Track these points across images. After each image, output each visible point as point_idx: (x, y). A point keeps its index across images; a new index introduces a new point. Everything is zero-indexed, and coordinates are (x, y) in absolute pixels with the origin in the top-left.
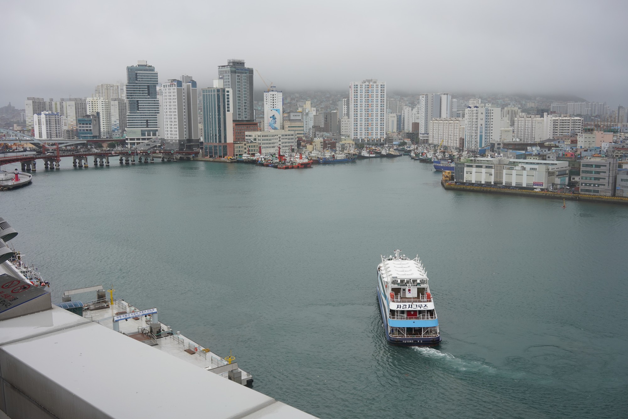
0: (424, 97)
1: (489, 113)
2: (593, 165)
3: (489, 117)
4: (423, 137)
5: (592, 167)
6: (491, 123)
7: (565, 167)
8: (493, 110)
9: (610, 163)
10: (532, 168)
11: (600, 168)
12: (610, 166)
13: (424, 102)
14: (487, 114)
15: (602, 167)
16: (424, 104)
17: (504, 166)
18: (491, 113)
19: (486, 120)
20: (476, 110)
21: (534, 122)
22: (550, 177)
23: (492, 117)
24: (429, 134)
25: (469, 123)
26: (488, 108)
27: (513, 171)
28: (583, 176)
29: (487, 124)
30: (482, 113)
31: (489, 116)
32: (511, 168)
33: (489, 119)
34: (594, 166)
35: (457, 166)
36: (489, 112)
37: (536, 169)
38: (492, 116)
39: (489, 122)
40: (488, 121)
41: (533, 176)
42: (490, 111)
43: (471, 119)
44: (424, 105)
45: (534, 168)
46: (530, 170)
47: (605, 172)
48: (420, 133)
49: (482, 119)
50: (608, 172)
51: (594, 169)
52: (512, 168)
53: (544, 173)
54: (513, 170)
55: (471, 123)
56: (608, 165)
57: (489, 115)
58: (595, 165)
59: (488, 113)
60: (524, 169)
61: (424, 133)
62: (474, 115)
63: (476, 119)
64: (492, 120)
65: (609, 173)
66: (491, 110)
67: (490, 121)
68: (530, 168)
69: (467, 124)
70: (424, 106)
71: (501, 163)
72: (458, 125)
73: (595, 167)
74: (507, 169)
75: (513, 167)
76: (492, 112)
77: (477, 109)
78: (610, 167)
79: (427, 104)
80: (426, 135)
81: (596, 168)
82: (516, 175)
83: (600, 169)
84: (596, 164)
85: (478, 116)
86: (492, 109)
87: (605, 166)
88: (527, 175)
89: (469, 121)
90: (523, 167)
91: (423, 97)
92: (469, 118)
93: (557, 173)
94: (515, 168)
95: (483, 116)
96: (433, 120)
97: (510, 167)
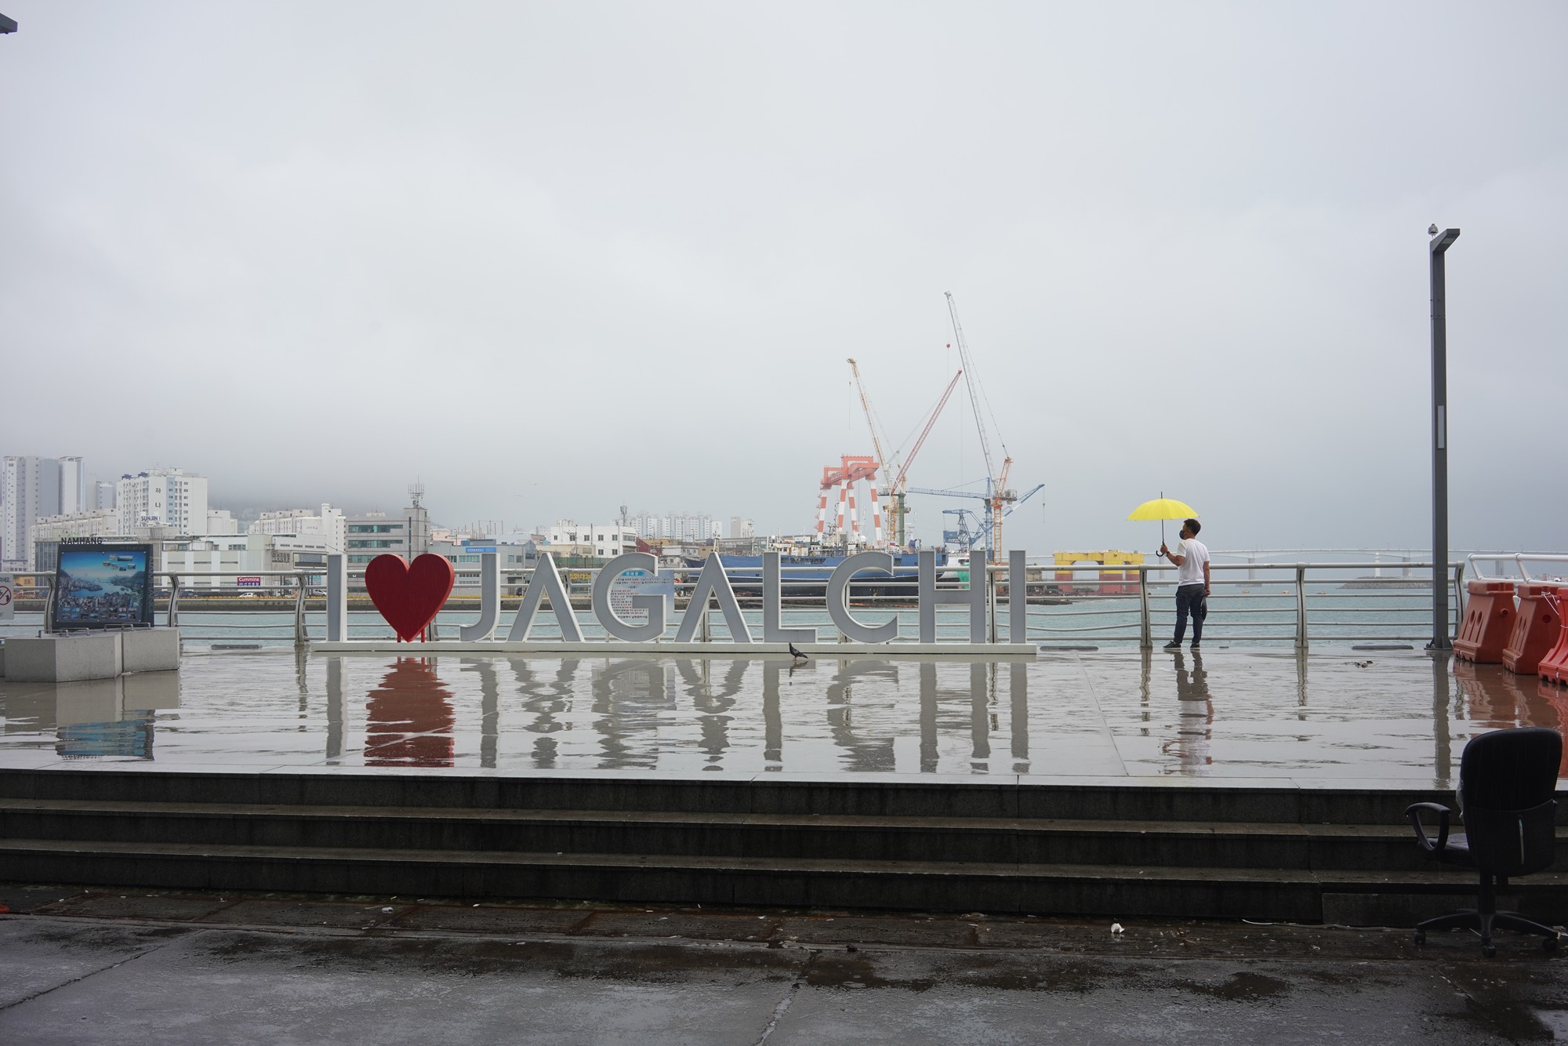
0: (15, 465)
1: (176, 489)
2: (372, 526)
3: (178, 501)
4: (12, 569)
5: (372, 531)
6: (184, 515)
7: (317, 547)
8: (186, 483)
9: (410, 518)
10: (235, 546)
11: (389, 532)
12: (410, 527)
13: (15, 477)
14: (171, 493)
15: (392, 530)
16: (14, 483)
17: (164, 542)
18: (183, 491)
19: (171, 508)
20: (144, 482)
21: (298, 525)
22: (278, 563)
23: (184, 501)
24: (29, 561)
25: (128, 517)
26: (174, 478)
27: (187, 553)
28: (353, 554)
29: (174, 519)
30: (158, 491)
31: (178, 498)
32: (181, 548)
33: (178, 505)
34: (375, 529)
35: (41, 550)
36: (178, 487)
37: (244, 546)
38: (185, 498)
39: (178, 513)
40: (176, 511)
41: (237, 563)
42: (178, 484)
43: (132, 506)
44: (15, 486)
45: (239, 546)
46: (230, 549)
47: (400, 542)
48: (4, 561)
49: (158, 505)
50: (406, 540)
51: (376, 536)
52: (184, 548)
53: (263, 553)
54: (186, 550)
55: (132, 515)
56: (406, 525)
57: (178, 494)
58: (378, 526)
59: (174, 490)
60: (216, 547)
61: (15, 559)
62: (139, 494)
63: (144, 504)
64: (184, 508)
65: (410, 542)
66: (181, 483)
67: (181, 511)
68: (230, 546)
69: (122, 520)
70: (14, 489)
71: (157, 536)
72: (101, 528)
73: (378, 531)
74: (171, 550)
75: (185, 544)
76: (184, 487)
77: (147, 479)
78: (412, 529)
79: (24, 484)
80: (19, 565)
81: (379, 534)
82: (195, 563)
83: (389, 534)
84: (381, 524)
85: (147, 496)
86: (184, 480)
87: (400, 527)
88: (221, 562)
89: (126, 511)
90: (212, 542)
91: (12, 465)
92: (126, 504)
93: (297, 558)
94: (191, 545)
95: (163, 498)
96: (38, 521)
97: (179, 545)
